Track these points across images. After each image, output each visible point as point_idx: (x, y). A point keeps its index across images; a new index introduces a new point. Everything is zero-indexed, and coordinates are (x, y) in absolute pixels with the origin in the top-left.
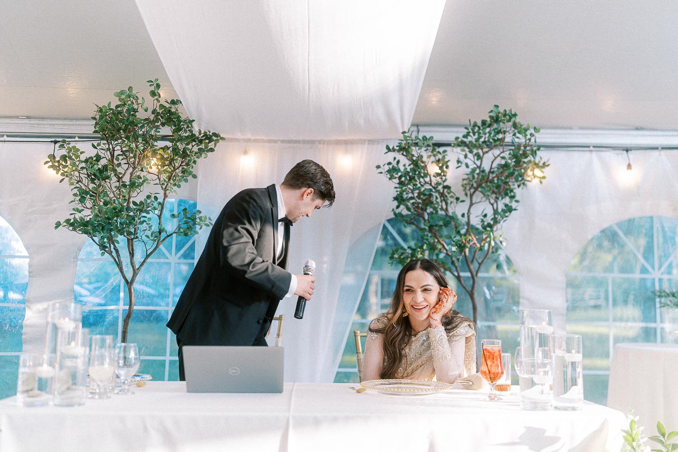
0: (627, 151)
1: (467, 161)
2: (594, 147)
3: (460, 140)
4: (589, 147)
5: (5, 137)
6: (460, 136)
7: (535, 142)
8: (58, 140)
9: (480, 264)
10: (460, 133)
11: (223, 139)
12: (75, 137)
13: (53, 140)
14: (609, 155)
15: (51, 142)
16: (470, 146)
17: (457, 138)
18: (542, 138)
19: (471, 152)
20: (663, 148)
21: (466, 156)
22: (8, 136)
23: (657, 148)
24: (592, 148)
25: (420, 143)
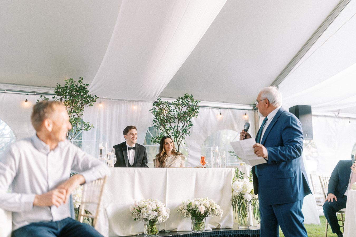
0: (220, 109)
1: (176, 109)
2: (211, 107)
3: (174, 103)
4: (209, 107)
5: (6, 91)
6: (174, 101)
7: (199, 105)
8: (28, 93)
9: (180, 142)
10: (174, 100)
11: (98, 98)
12: (35, 93)
13: (26, 93)
14: (215, 110)
15: (26, 94)
16: (177, 105)
17: (173, 102)
18: (201, 104)
19: (177, 107)
20: (230, 109)
21: (176, 108)
22: (7, 91)
23: (228, 108)
24: (210, 107)
25: (164, 103)
